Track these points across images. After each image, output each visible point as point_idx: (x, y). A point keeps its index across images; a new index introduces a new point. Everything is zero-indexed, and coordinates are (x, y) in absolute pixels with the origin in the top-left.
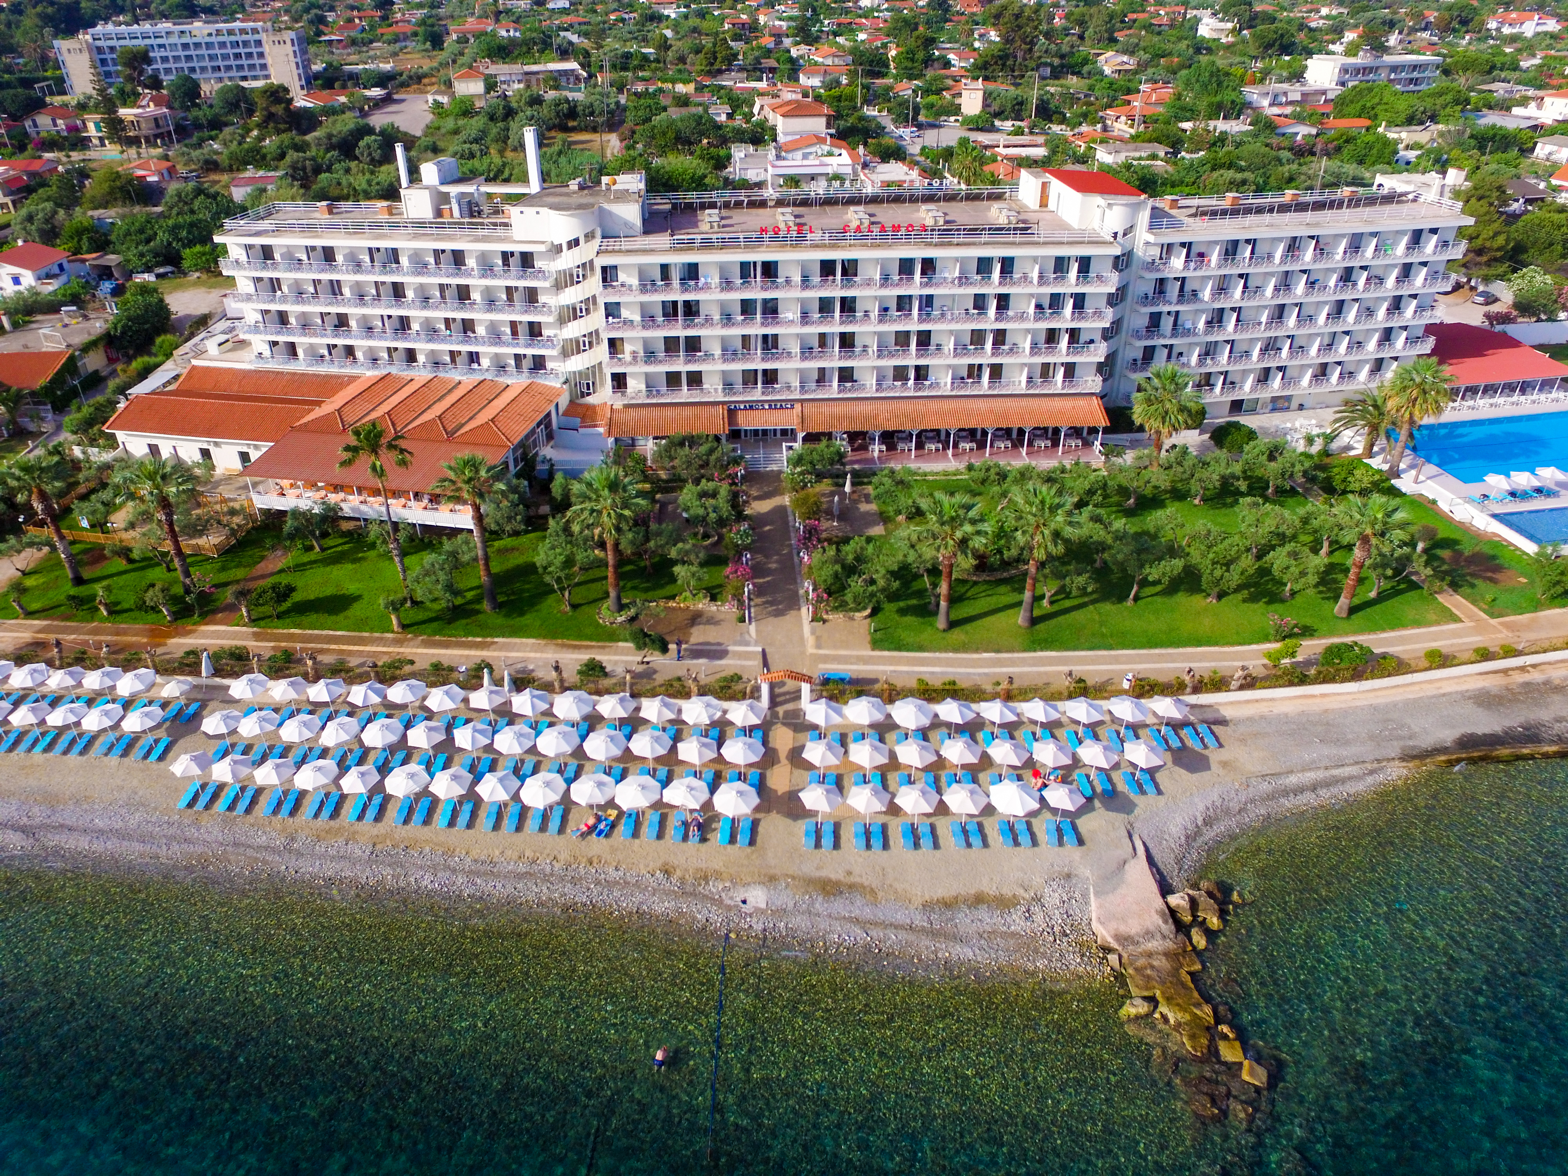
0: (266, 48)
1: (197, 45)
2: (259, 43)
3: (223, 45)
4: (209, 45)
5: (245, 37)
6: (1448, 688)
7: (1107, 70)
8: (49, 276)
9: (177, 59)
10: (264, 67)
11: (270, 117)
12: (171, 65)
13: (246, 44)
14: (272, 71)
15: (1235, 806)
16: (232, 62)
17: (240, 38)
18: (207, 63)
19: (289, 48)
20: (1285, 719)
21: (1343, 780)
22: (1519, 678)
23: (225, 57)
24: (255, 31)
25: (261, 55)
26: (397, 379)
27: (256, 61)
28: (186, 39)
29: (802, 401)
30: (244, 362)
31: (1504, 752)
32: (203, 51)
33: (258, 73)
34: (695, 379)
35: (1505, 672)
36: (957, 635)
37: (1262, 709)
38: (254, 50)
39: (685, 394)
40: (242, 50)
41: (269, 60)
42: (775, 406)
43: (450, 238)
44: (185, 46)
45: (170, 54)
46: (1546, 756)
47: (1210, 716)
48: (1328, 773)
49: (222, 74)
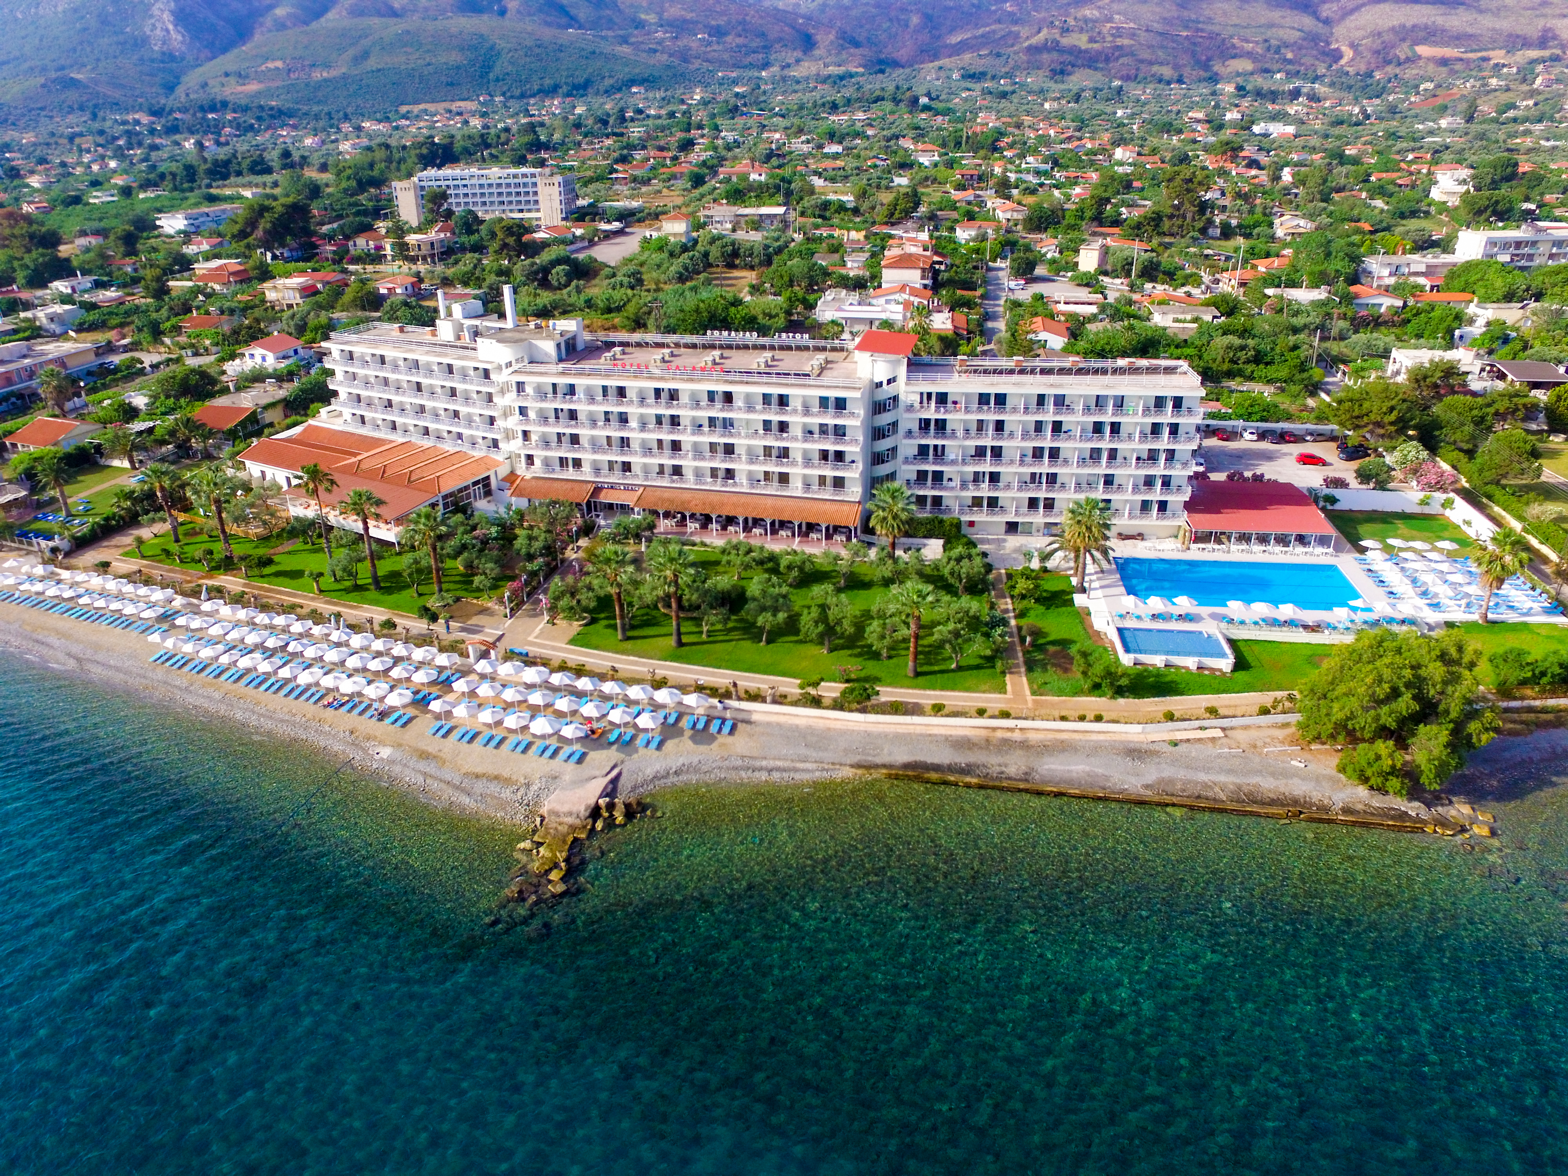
0: (539, 189)
1: (490, 185)
2: (535, 185)
3: (508, 185)
4: (499, 185)
5: (525, 180)
6: (935, 731)
7: (1280, 233)
8: (284, 358)
9: (474, 195)
10: (536, 202)
11: (505, 246)
12: (462, 200)
13: (525, 185)
14: (541, 205)
15: (705, 768)
16: (513, 198)
17: (520, 180)
18: (495, 199)
19: (556, 190)
20: (796, 728)
21: (796, 770)
22: (999, 734)
23: (509, 194)
24: (533, 175)
25: (536, 193)
26: (414, 445)
27: (531, 198)
28: (483, 181)
29: (645, 486)
30: (337, 425)
31: (934, 776)
32: (494, 190)
33: (531, 206)
34: (577, 463)
35: (994, 729)
36: (629, 645)
37: (782, 719)
38: (531, 190)
39: (570, 473)
40: (522, 190)
41: (540, 198)
42: (628, 488)
43: (446, 355)
44: (481, 186)
45: (469, 191)
46: (968, 786)
47: (741, 716)
48: (792, 765)
49: (505, 207)
